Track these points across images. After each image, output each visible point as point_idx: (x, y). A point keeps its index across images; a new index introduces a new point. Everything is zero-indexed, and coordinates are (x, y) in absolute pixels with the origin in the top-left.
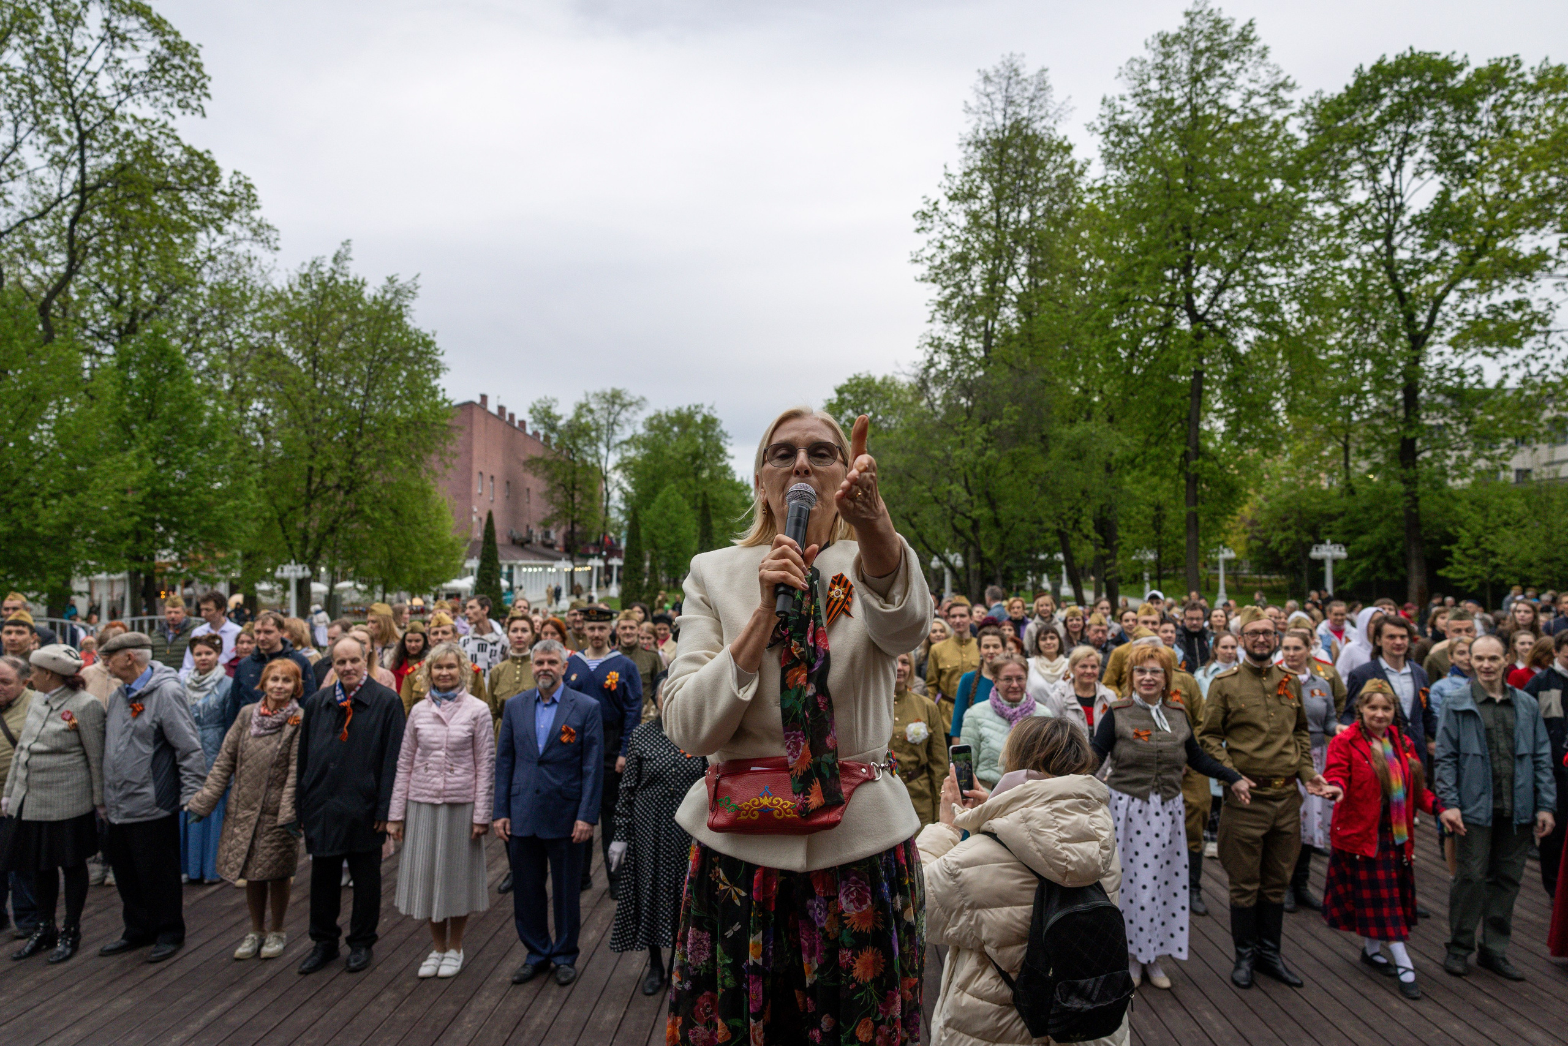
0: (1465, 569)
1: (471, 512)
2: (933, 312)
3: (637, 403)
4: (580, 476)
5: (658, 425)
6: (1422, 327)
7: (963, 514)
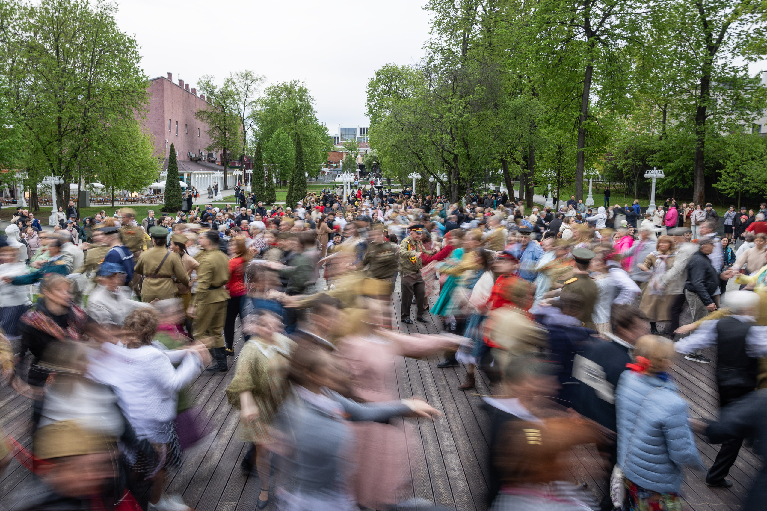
0: (727, 184)
1: (165, 143)
2: (432, 28)
3: (260, 79)
4: (228, 122)
5: (273, 92)
6: (714, 42)
7: (449, 152)
